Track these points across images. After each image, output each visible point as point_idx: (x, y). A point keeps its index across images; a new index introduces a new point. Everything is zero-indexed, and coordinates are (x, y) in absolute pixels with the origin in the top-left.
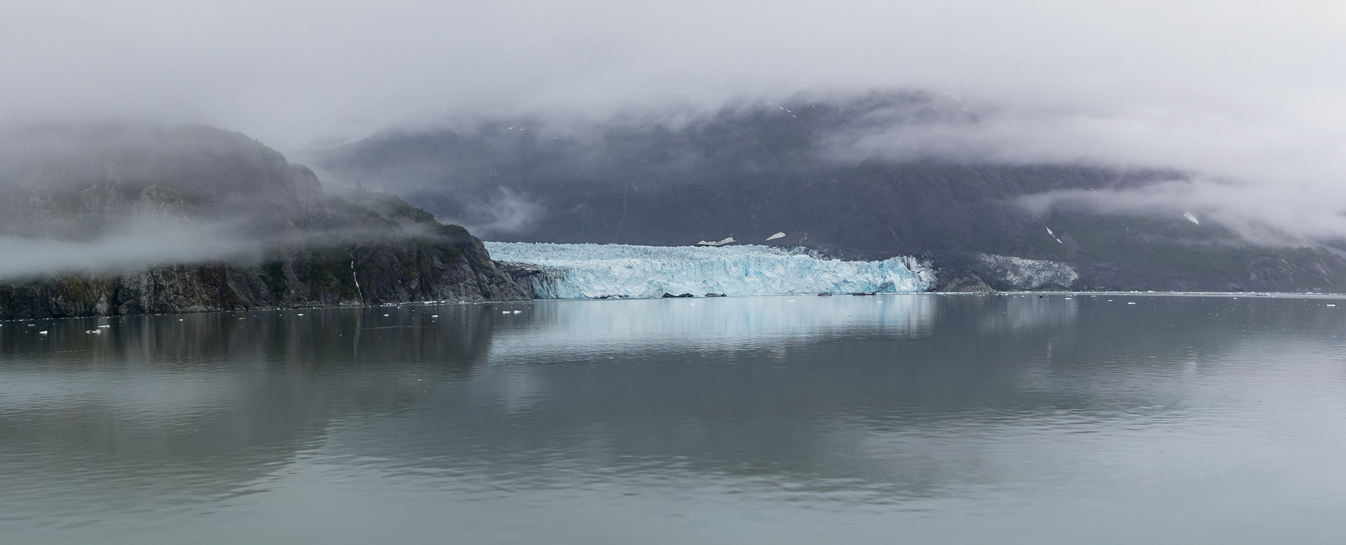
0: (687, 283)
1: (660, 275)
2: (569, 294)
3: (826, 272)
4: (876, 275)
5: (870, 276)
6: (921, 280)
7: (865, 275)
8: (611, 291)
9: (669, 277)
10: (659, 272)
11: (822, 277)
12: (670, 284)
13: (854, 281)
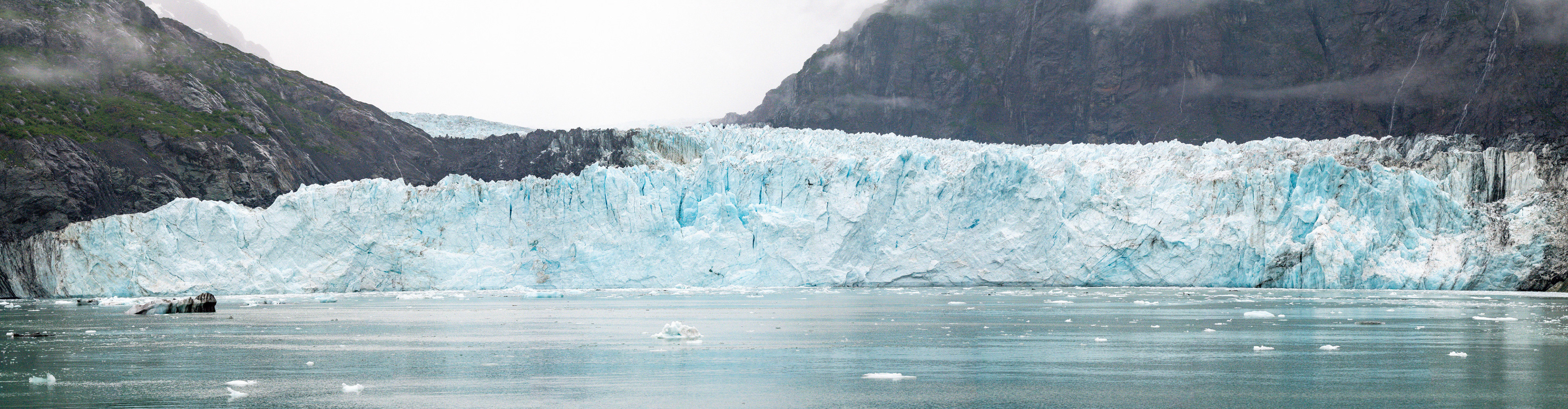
0: (483, 248)
1: (399, 227)
2: (95, 285)
3: (1091, 206)
4: (1269, 215)
5: (1245, 220)
6: (1505, 241)
7: (1231, 219)
8: (226, 275)
9: (430, 231)
10: (396, 217)
11: (1070, 225)
12: (430, 252)
13: (1191, 241)
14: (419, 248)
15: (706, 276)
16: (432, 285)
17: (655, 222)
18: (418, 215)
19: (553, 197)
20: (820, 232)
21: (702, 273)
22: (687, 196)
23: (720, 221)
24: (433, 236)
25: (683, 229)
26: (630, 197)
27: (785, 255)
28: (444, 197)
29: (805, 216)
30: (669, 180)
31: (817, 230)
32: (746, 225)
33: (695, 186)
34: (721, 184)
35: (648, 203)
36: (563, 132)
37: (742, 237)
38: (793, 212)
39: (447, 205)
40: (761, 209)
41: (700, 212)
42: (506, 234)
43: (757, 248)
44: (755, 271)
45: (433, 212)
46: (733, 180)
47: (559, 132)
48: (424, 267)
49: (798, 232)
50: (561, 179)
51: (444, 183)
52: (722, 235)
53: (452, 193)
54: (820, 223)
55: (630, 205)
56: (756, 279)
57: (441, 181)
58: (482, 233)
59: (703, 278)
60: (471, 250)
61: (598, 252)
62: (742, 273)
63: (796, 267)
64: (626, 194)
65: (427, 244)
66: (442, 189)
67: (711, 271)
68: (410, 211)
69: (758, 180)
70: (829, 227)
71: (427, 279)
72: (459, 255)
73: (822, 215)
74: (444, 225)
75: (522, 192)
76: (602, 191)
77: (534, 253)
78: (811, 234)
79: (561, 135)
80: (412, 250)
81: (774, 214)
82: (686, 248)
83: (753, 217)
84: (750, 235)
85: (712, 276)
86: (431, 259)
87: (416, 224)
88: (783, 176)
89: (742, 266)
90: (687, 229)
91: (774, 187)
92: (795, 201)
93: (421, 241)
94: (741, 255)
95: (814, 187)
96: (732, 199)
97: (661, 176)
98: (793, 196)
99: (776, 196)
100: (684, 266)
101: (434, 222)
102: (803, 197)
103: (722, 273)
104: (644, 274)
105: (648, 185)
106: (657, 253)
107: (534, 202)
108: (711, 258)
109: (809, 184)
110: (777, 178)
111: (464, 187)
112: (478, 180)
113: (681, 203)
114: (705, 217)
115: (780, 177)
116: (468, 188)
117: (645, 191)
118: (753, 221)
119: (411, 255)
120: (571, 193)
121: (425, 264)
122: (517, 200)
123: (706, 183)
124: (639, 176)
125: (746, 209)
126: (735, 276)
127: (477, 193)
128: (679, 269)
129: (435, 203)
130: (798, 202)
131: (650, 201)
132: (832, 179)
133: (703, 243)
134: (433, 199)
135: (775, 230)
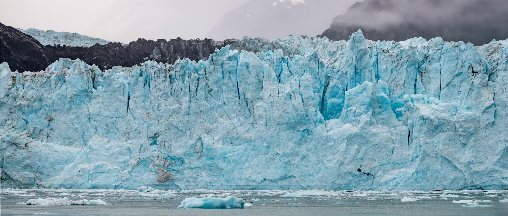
14: (23, 138)
15: (354, 176)
16: (37, 182)
17: (295, 114)
18: (24, 102)
19: (178, 84)
20: (486, 127)
21: (349, 173)
22: (331, 84)
23: (370, 113)
24: (39, 127)
25: (327, 121)
26: (266, 84)
27: (446, 152)
28: (53, 83)
29: (468, 108)
30: (311, 66)
31: (483, 125)
32: (400, 118)
33: (340, 73)
34: (370, 71)
35: (287, 92)
36: (164, 41)
37: (396, 132)
38: (454, 103)
39: (56, 92)
40: (418, 100)
41: (346, 102)
42: (122, 126)
43: (413, 145)
44: (411, 171)
45: (41, 100)
46: (384, 67)
47: (160, 41)
48: (28, 161)
49: (461, 126)
50: (187, 63)
51: (53, 68)
52: (374, 130)
53: (62, 79)
54: (485, 116)
55: (266, 94)
56: (411, 180)
57: (50, 66)
58: (95, 124)
59: (350, 178)
60: (82, 143)
61: (228, 148)
62: (395, 172)
63: (458, 166)
64: (261, 82)
65: (33, 135)
66: (52, 74)
67: (359, 170)
68: (15, 98)
69: (412, 68)
70: (496, 122)
71: (32, 175)
72: (68, 148)
73: (488, 108)
74: (53, 114)
75: (141, 79)
76: (233, 78)
77: (154, 147)
78: (476, 130)
79: (162, 44)
80: (16, 142)
81: (433, 106)
82: (331, 144)
83: (409, 109)
84: (405, 129)
85: (360, 176)
86: (37, 152)
87: (21, 113)
88: (442, 63)
89: (396, 165)
90: (332, 122)
91: (432, 76)
92: (456, 91)
93: (26, 132)
94: (395, 152)
95: (479, 75)
96: (384, 89)
97: (301, 62)
98: (454, 86)
99: (434, 86)
100: (328, 165)
101: (42, 111)
102: (465, 87)
103: (373, 173)
104: (280, 173)
105: (285, 72)
106: (297, 149)
107: (155, 90)
108: (359, 156)
109: (473, 72)
110: (435, 65)
111: (76, 72)
112: (91, 65)
113: (324, 93)
114: (353, 108)
115: (438, 64)
116: (81, 73)
117: (282, 79)
118: (408, 113)
119: (15, 147)
120: (198, 80)
121: (29, 157)
122: (137, 87)
123: (353, 70)
124: (275, 62)
125: (400, 100)
126: (387, 177)
127: (91, 79)
128: (322, 168)
129: (43, 90)
130: (459, 93)
131: (288, 90)
132: (499, 67)
133: (350, 139)
134: (42, 86)
135: (434, 124)
